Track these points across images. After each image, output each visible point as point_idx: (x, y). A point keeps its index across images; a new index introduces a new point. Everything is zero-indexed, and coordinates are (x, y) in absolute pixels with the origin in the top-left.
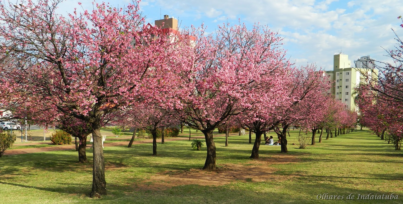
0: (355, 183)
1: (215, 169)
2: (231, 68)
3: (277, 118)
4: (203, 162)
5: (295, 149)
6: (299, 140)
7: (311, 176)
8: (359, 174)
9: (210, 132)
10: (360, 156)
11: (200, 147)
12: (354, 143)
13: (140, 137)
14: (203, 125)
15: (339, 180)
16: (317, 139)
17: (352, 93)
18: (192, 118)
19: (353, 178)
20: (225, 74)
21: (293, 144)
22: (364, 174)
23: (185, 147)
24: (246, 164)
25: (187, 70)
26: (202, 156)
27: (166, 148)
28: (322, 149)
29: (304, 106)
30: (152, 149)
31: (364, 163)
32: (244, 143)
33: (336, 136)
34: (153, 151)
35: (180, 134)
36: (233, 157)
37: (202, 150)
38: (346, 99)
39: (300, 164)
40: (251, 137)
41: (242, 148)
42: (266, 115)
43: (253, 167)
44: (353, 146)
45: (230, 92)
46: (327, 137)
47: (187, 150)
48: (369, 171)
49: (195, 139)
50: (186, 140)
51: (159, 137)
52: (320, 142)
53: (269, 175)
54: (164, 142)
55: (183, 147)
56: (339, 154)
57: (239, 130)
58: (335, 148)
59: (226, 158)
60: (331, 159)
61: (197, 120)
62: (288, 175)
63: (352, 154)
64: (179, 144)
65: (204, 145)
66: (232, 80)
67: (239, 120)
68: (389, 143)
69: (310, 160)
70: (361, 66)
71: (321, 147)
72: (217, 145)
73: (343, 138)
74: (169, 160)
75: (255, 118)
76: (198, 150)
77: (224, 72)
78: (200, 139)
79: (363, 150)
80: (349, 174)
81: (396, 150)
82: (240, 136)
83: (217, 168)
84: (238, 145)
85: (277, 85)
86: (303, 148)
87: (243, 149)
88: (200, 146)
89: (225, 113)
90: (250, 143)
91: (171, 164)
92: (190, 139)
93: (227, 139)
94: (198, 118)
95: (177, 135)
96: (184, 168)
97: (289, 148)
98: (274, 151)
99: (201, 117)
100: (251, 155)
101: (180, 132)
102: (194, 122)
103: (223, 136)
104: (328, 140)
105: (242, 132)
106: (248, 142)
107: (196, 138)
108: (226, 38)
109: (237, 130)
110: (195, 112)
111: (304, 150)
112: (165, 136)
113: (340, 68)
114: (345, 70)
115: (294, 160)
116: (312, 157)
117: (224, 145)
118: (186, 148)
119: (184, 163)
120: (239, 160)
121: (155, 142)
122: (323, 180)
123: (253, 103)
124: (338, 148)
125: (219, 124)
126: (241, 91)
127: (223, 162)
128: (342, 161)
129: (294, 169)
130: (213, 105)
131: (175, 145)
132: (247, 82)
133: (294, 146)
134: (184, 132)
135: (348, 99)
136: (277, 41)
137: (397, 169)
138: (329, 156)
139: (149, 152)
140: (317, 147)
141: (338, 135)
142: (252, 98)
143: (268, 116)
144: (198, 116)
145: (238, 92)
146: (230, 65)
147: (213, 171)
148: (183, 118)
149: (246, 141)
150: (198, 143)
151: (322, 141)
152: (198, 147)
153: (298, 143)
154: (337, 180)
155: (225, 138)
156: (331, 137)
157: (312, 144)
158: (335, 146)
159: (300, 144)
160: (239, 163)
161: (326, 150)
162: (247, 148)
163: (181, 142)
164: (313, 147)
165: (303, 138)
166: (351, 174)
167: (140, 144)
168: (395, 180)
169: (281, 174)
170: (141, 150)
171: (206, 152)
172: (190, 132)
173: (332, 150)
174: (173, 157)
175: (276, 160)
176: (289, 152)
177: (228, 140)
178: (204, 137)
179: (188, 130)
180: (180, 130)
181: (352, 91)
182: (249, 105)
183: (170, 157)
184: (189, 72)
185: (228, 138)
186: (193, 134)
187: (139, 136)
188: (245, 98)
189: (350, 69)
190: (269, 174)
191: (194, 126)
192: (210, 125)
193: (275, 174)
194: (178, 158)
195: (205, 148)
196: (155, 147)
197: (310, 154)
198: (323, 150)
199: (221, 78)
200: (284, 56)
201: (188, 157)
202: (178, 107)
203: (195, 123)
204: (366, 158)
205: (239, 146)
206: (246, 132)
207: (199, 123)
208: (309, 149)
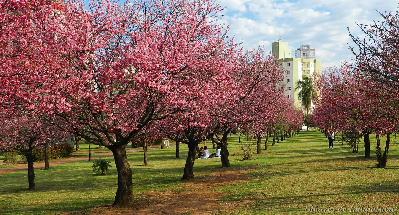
0: (329, 202)
1: (131, 203)
2: (151, 46)
3: (221, 121)
4: (112, 193)
5: (239, 161)
6: (243, 149)
7: (272, 198)
8: (330, 189)
9: (121, 147)
10: (319, 164)
11: (106, 170)
12: (305, 147)
13: (8, 163)
14: (109, 138)
15: (308, 200)
16: (262, 146)
17: (294, 87)
18: (91, 127)
19: (325, 195)
20: (143, 55)
21: (234, 155)
22: (335, 188)
23: (83, 171)
24: (177, 189)
25: (77, 48)
26: (109, 184)
27: (52, 175)
28: (271, 158)
29: (252, 103)
30: (27, 180)
31: (328, 173)
32: (169, 158)
33: (282, 140)
34: (28, 183)
35: (74, 152)
36: (157, 181)
37: (109, 174)
38: (289, 96)
39: (252, 182)
40: (179, 149)
41: (168, 166)
42: (205, 117)
43: (188, 193)
44: (305, 151)
45: (152, 84)
46: (274, 143)
47: (85, 177)
48: (339, 184)
49: (98, 159)
50: (84, 161)
51: (41, 160)
52: (266, 149)
53: (213, 204)
54: (48, 166)
55: (79, 172)
56: (294, 163)
57: (161, 141)
58: (286, 156)
59: (147, 183)
60: (288, 171)
61: (100, 131)
62: (241, 200)
63: (308, 162)
64: (73, 167)
65: (113, 165)
66: (155, 65)
67: (163, 127)
68: (342, 145)
69: (262, 175)
70: (301, 56)
71: (269, 156)
72: (133, 165)
73: (289, 142)
74: (57, 195)
75: (192, 121)
76: (103, 174)
77: (140, 51)
78: (105, 158)
79: (319, 156)
80: (318, 190)
81: (354, 152)
82: (162, 149)
83: (135, 202)
84: (161, 162)
85: (221, 72)
86: (248, 159)
87: (169, 168)
88: (106, 168)
89: (143, 119)
90: (178, 157)
91: (59, 202)
92: (90, 159)
93: (146, 155)
94: (101, 127)
95: (69, 154)
96: (81, 206)
97: (232, 160)
98: (212, 166)
99: (106, 126)
100: (182, 175)
101: (74, 149)
102: (94, 133)
103: (139, 151)
104: (274, 146)
105: (164, 143)
106: (174, 157)
107: (100, 157)
108: (140, 5)
109: (158, 142)
110: (95, 118)
111: (249, 161)
112: (50, 157)
113: (280, 57)
114: (286, 60)
115: (242, 177)
116: (263, 170)
117: (143, 163)
118: (83, 173)
119: (81, 199)
120: (166, 185)
121: (31, 169)
122: (289, 203)
123: (188, 100)
124: (289, 156)
125: (135, 135)
126: (169, 82)
127: (143, 190)
128: (302, 172)
129: (245, 190)
130: (125, 105)
131: (66, 170)
132: (178, 68)
133: (235, 157)
134: (81, 149)
135: (290, 95)
136: (216, 11)
137: (369, 177)
138: (283, 167)
139: (22, 185)
140: (265, 156)
141: (284, 139)
142: (187, 92)
143: (208, 118)
144: (100, 125)
145: (165, 84)
146: (149, 43)
147: (129, 206)
148: (75, 129)
149: (172, 155)
150: (103, 165)
151: (268, 147)
152: (102, 169)
153: (242, 152)
154: (306, 201)
155: (143, 153)
156: (278, 142)
157: (258, 152)
158: (285, 153)
159: (244, 154)
160: (167, 189)
161: (276, 160)
162: (175, 165)
163: (77, 164)
164: (260, 157)
165: (247, 146)
166: (319, 190)
167: (8, 173)
168: (374, 193)
169: (230, 200)
170: (10, 183)
171: (117, 176)
172: (90, 148)
173: (283, 158)
174: (64, 189)
175: (219, 179)
176: (232, 166)
177: (147, 157)
178: (112, 154)
179: (87, 146)
180: (75, 147)
181: (295, 86)
182: (184, 102)
183: (59, 189)
184: (81, 53)
185: (147, 153)
186: (94, 150)
187: (6, 160)
188: (176, 92)
189: (291, 59)
190: (214, 202)
191: (95, 140)
192: (121, 137)
193: (222, 201)
194: (71, 190)
195: (114, 170)
196: (31, 176)
197: (258, 166)
198: (273, 160)
199: (136, 62)
200: (226, 32)
201: (87, 187)
202: (61, 109)
203: (96, 136)
204: (327, 166)
205: (163, 164)
206: (171, 143)
207: (102, 135)
208: (255, 160)
